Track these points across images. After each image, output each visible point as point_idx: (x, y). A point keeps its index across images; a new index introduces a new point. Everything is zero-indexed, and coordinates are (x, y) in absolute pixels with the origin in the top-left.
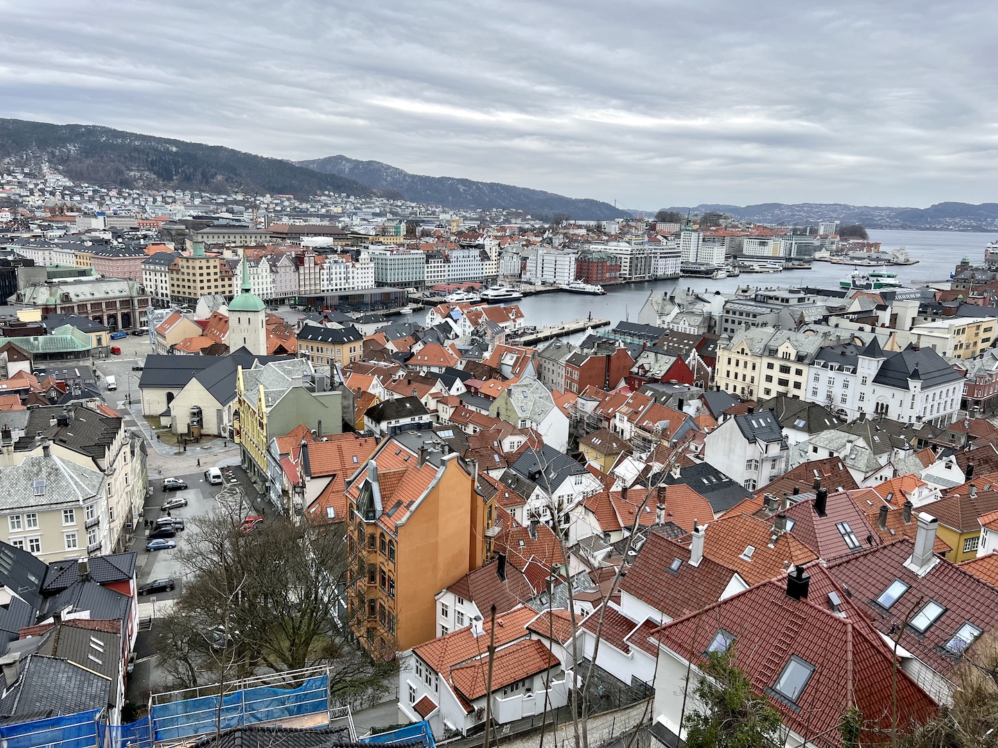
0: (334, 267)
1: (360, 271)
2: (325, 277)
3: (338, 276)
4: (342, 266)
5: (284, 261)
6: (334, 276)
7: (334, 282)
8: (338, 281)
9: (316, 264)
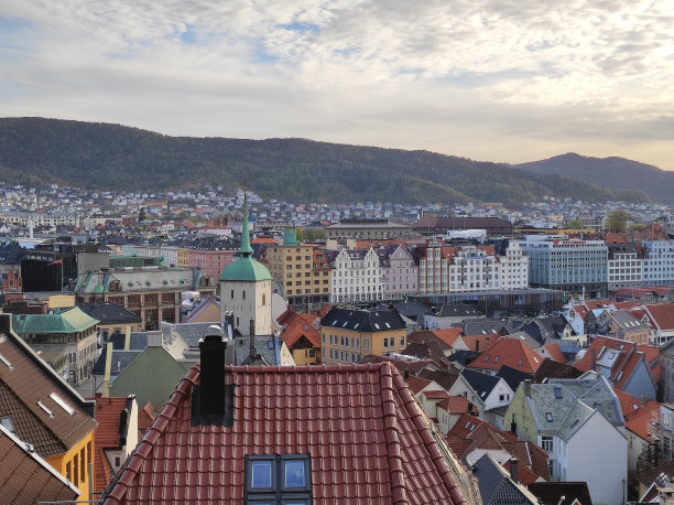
0: (469, 262)
1: (507, 268)
2: (456, 274)
3: (475, 274)
4: (481, 261)
5: (399, 253)
6: (468, 274)
7: (468, 282)
8: (475, 281)
9: (443, 257)
